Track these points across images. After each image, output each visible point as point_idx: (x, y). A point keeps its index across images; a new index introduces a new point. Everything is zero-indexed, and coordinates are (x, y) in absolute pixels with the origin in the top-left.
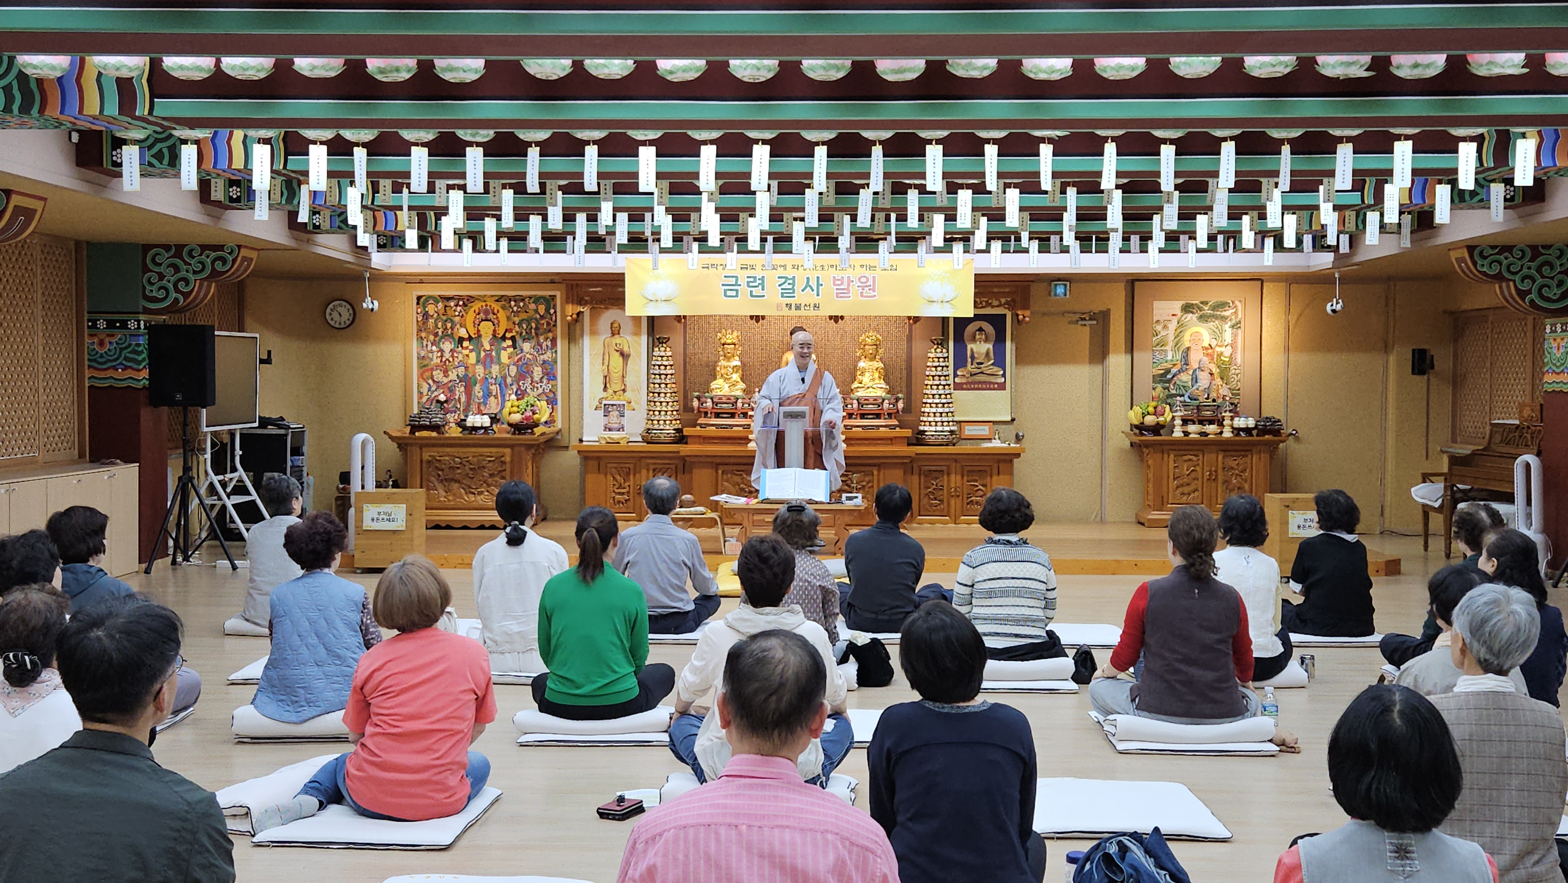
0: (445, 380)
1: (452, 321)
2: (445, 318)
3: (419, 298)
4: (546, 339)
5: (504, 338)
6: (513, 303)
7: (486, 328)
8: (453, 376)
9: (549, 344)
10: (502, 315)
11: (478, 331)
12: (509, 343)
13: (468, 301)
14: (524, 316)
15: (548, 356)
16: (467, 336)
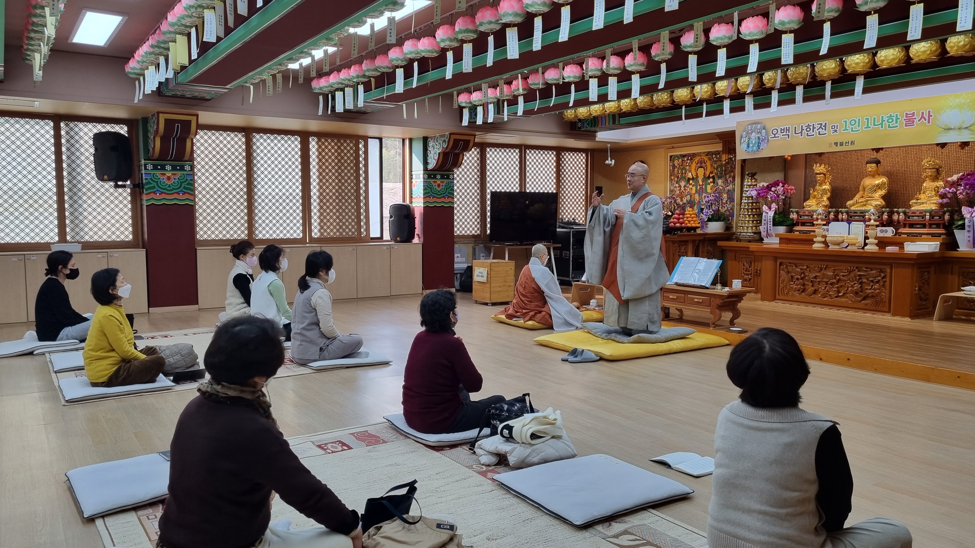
0: (681, 203)
1: (685, 169)
2: (682, 167)
3: (671, 157)
4: (730, 177)
5: (709, 177)
6: (714, 156)
7: (701, 171)
8: (685, 201)
9: (731, 179)
10: (708, 164)
11: (697, 174)
12: (711, 180)
13: (692, 156)
14: (719, 163)
15: (730, 187)
16: (691, 177)
